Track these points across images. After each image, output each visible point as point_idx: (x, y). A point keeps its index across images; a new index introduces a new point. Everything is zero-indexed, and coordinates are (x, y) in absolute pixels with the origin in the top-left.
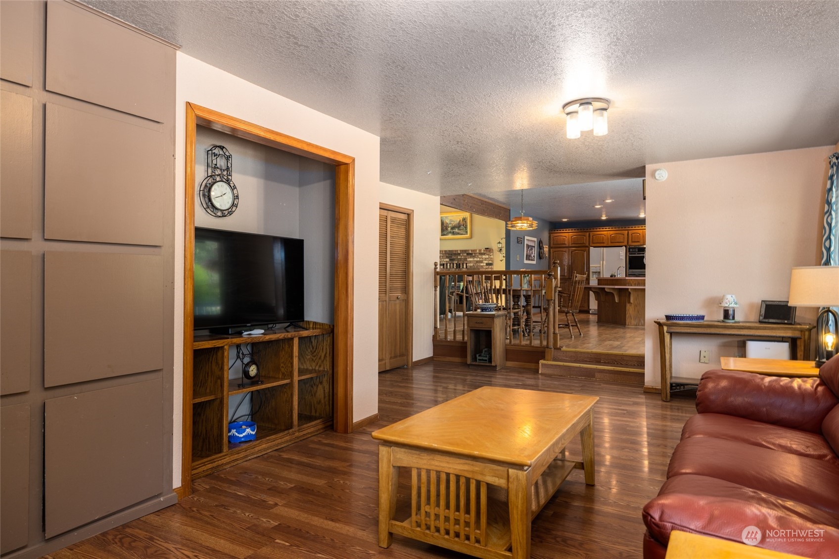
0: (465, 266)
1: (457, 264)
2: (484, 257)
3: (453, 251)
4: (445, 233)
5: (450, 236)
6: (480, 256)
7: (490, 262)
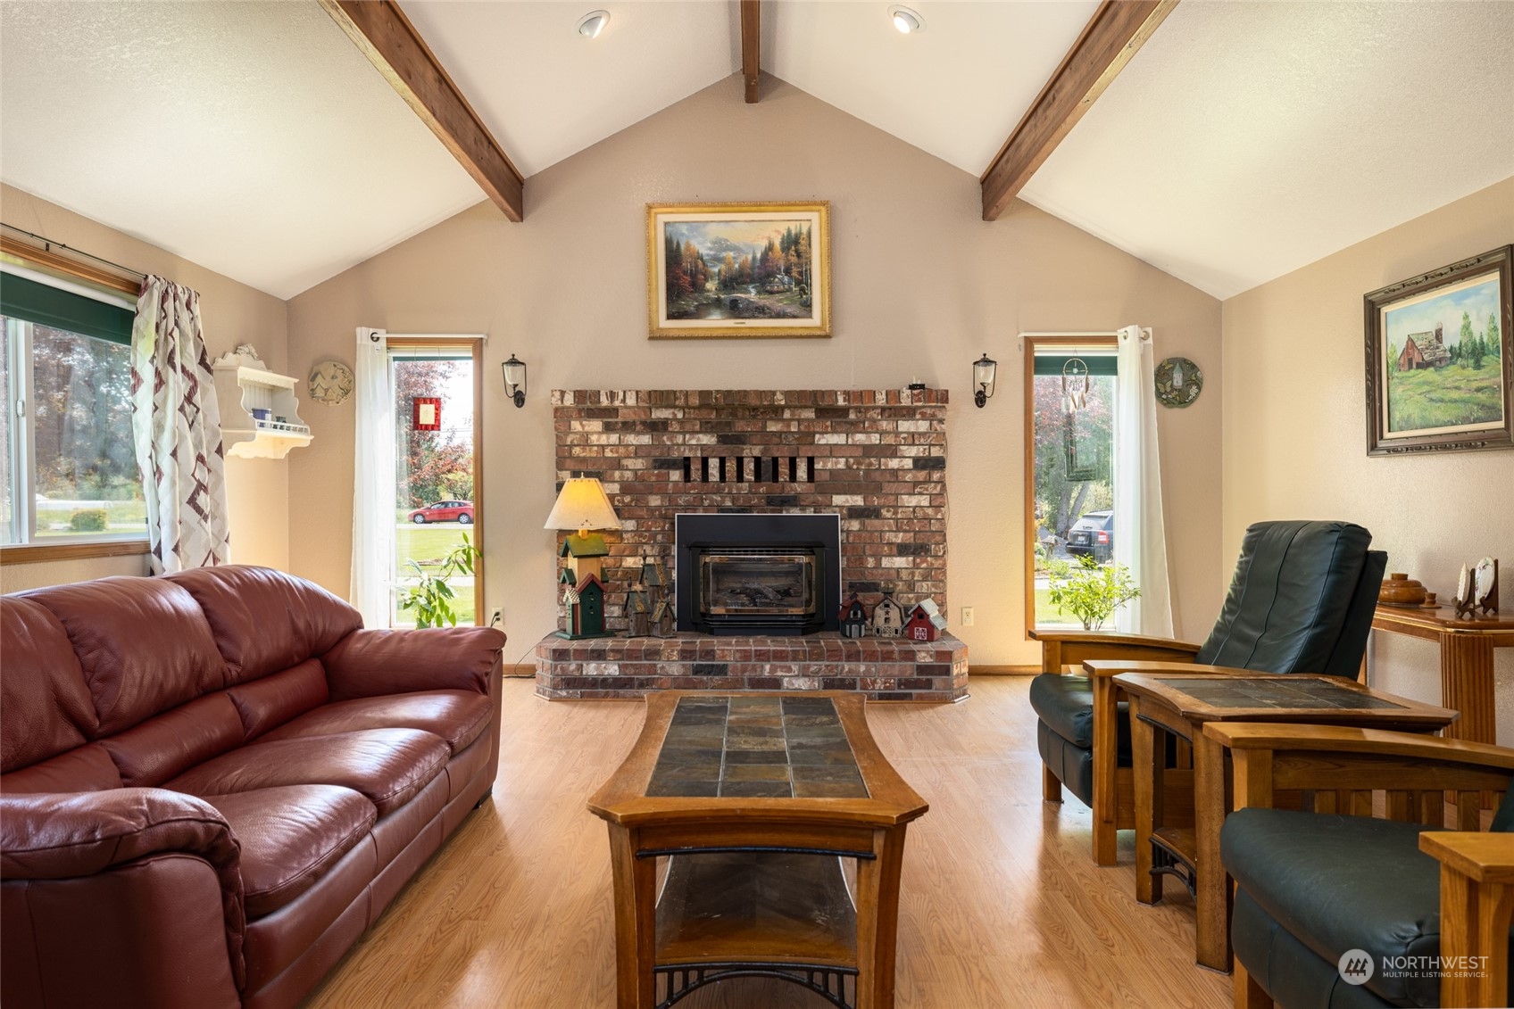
0: (802, 473)
1: (757, 460)
2: (905, 426)
3: (745, 393)
4: (691, 305)
5: (716, 321)
6: (885, 425)
7: (936, 452)
